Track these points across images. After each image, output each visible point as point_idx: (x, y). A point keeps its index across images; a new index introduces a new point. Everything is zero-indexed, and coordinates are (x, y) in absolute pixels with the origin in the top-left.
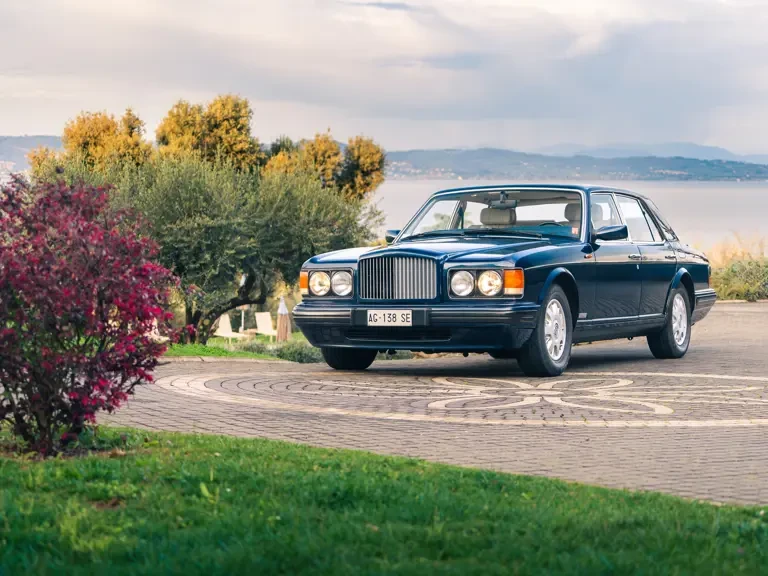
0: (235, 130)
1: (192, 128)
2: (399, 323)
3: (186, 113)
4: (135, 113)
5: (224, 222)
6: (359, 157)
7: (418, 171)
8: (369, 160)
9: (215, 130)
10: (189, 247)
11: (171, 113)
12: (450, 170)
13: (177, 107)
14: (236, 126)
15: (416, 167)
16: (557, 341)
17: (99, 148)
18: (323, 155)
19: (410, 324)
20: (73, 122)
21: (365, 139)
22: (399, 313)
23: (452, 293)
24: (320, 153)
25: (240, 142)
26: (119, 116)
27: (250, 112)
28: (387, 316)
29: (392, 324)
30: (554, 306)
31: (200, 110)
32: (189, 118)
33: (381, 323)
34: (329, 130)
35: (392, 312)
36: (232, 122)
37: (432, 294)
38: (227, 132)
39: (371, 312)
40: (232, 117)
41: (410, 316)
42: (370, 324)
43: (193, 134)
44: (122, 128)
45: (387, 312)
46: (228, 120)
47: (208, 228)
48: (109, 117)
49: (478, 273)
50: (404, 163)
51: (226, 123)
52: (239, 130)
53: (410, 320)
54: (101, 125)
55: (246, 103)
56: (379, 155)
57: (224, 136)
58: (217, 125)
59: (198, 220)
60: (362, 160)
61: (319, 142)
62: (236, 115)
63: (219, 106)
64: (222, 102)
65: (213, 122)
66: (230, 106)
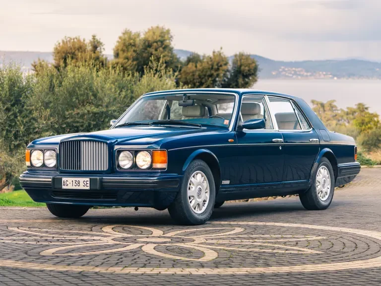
0: (161, 49)
1: (133, 48)
2: (82, 187)
3: (130, 38)
4: (97, 38)
5: (104, 110)
6: (241, 66)
7: (309, 74)
8: (247, 68)
9: (148, 49)
10: (82, 126)
11: (120, 38)
12: (329, 73)
13: (124, 34)
14: (161, 46)
15: (307, 71)
16: (200, 201)
18: (217, 64)
19: (88, 188)
20: (59, 44)
21: (245, 54)
22: (81, 180)
23: (119, 166)
24: (215, 64)
26: (87, 39)
27: (171, 37)
28: (74, 182)
29: (77, 188)
30: (199, 176)
31: (139, 35)
32: (132, 41)
33: (70, 187)
34: (221, 48)
35: (77, 179)
36: (159, 43)
37: (105, 167)
38: (156, 50)
39: (64, 179)
40: (159, 41)
41: (89, 182)
42: (64, 187)
43: (134, 51)
44: (89, 48)
45: (74, 179)
46: (157, 42)
47: (95, 114)
48: (82, 40)
49: (136, 153)
50: (299, 69)
51: (155, 44)
52: (164, 48)
53: (89, 185)
54: (77, 46)
55: (168, 31)
56: (254, 65)
57: (154, 52)
58: (150, 46)
59: (88, 108)
60: (242, 68)
61: (214, 55)
62: (162, 39)
63: (151, 33)
64: (153, 31)
65: (147, 44)
66: (158, 33)
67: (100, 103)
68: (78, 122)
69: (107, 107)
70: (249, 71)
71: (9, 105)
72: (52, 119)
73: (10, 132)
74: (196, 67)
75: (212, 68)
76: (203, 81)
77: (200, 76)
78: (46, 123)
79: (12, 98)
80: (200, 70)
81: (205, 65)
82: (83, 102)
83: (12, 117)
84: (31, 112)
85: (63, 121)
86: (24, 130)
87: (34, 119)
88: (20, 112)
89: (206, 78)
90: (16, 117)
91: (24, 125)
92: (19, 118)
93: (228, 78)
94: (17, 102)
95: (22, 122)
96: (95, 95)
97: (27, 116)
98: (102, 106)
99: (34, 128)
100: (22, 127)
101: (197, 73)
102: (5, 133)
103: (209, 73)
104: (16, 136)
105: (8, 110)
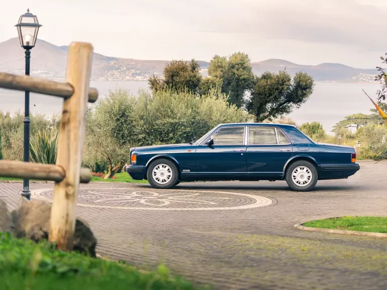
0: (241, 69)
1: (221, 68)
3: (218, 62)
4: (195, 61)
8: (304, 83)
9: (232, 69)
11: (212, 61)
13: (214, 58)
14: (242, 67)
17: (178, 78)
18: (282, 80)
20: (169, 65)
21: (303, 73)
25: (244, 75)
26: (188, 62)
27: (249, 60)
31: (224, 59)
32: (220, 64)
34: (285, 69)
36: (240, 65)
38: (238, 70)
40: (240, 63)
43: (221, 71)
44: (190, 68)
46: (238, 64)
48: (185, 63)
51: (237, 66)
54: (181, 67)
55: (247, 56)
56: (309, 81)
57: (236, 72)
58: (233, 67)
59: (167, 120)
60: (301, 83)
61: (280, 74)
62: (242, 62)
63: (234, 58)
64: (235, 56)
65: (231, 65)
66: (239, 58)
67: (175, 117)
68: (161, 129)
69: (179, 119)
70: (306, 85)
71: (118, 117)
72: (145, 126)
73: (119, 134)
74: (267, 82)
75: (278, 84)
76: (272, 92)
77: (269, 89)
78: (142, 129)
79: (121, 112)
80: (269, 85)
81: (273, 81)
82: (165, 116)
83: (120, 125)
84: (132, 121)
85: (152, 127)
86: (127, 133)
87: (133, 126)
88: (125, 121)
89: (274, 90)
90: (123, 125)
91: (128, 130)
92: (124, 125)
93: (290, 90)
94: (123, 115)
95: (126, 128)
96: (172, 112)
97: (130, 124)
98: (176, 118)
99: (134, 132)
100: (126, 131)
101: (267, 87)
102: (115, 134)
103: (275, 87)
104: (123, 137)
105: (118, 120)
